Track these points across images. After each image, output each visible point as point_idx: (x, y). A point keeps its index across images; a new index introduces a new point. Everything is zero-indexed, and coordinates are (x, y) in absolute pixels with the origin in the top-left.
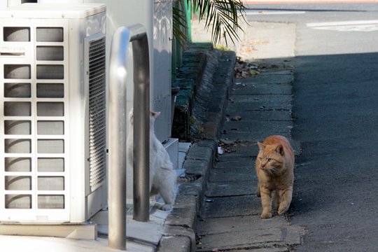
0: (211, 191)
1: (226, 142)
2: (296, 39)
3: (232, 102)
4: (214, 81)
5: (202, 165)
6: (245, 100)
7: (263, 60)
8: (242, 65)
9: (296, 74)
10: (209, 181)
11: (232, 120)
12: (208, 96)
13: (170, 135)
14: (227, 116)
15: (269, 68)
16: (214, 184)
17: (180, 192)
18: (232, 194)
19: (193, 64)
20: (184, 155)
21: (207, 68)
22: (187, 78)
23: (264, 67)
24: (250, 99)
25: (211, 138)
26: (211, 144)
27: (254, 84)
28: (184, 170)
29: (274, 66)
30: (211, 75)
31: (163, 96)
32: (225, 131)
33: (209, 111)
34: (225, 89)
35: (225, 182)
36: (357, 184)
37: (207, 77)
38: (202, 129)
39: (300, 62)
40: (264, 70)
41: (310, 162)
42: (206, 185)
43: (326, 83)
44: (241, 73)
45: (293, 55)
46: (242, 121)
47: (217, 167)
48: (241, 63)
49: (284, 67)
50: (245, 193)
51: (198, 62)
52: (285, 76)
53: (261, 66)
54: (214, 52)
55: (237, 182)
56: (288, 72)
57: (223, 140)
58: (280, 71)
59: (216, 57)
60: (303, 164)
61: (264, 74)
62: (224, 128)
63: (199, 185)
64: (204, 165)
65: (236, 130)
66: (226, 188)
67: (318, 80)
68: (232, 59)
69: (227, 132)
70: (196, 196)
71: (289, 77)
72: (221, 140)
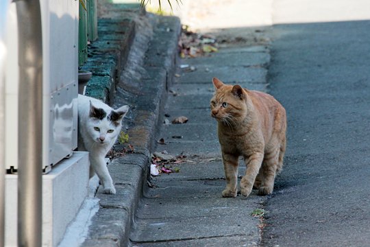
0: (139, 233)
1: (164, 157)
3: (175, 95)
4: (146, 62)
5: (126, 192)
6: (193, 91)
7: (223, 30)
8: (190, 38)
9: (273, 52)
10: (136, 218)
11: (174, 122)
12: (136, 85)
14: (167, 116)
15: (232, 42)
16: (145, 222)
17: (91, 235)
18: (172, 238)
19: (113, 36)
21: (135, 42)
22: (104, 58)
23: (224, 41)
24: (202, 91)
25: (139, 151)
26: (141, 160)
27: (207, 67)
28: (97, 201)
29: (239, 40)
30: (142, 54)
31: (65, 86)
32: (162, 140)
33: (138, 109)
34: (163, 74)
35: (161, 219)
36: (364, 222)
37: (136, 56)
38: (127, 137)
39: (280, 34)
40: (224, 45)
41: (292, 189)
42: (132, 224)
43: (319, 66)
44: (188, 49)
45: (267, 21)
46: (188, 124)
47: (148, 195)
48: (189, 34)
49: (255, 40)
50: (190, 237)
51: (122, 33)
52: (257, 54)
53: (220, 40)
54: (147, 17)
55: (179, 219)
56: (261, 48)
57: (159, 154)
58: (250, 46)
59: (150, 25)
60: (282, 191)
61: (223, 51)
62: (161, 136)
63: (120, 224)
64: (130, 193)
65: (179, 137)
66: (162, 229)
67: (306, 61)
68: (175, 29)
69: (165, 141)
70: (115, 240)
71: (262, 56)
72: (156, 153)
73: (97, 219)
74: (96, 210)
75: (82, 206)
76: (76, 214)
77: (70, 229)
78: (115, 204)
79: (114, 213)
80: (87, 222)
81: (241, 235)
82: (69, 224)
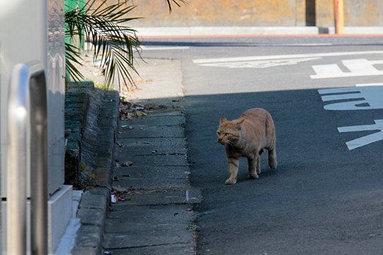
0: (108, 243)
1: (119, 190)
2: (183, 77)
3: (120, 147)
4: (99, 123)
5: (98, 214)
6: (133, 144)
7: (149, 100)
8: (127, 106)
9: (187, 116)
10: (105, 232)
11: (122, 165)
12: (95, 139)
13: (64, 182)
14: (117, 161)
15: (157, 109)
16: (111, 235)
17: (77, 243)
18: (132, 245)
19: (76, 105)
20: (77, 203)
21: (90, 109)
23: (151, 108)
24: (140, 143)
25: (103, 185)
26: (105, 192)
27: (141, 127)
28: (79, 220)
29: (162, 107)
30: (95, 117)
31: (58, 139)
32: (116, 178)
33: (98, 156)
34: (112, 132)
35: (123, 233)
36: (269, 233)
37: (92, 119)
38: (93, 176)
39: (191, 103)
40: (151, 111)
41: (213, 211)
42: (103, 236)
44: (126, 114)
45: (181, 94)
46: (133, 166)
47: (111, 217)
48: (125, 103)
49: (173, 107)
50: (146, 244)
51: (82, 103)
52: (176, 118)
53: (147, 107)
54: (96, 91)
55: (135, 232)
56: (178, 113)
58: (170, 111)
59: (99, 97)
60: (206, 213)
61: (152, 115)
62: (115, 175)
63: (96, 236)
64: (100, 215)
65: (128, 176)
66: (124, 240)
67: (212, 122)
68: (116, 100)
69: (118, 179)
70: (95, 247)
71: (180, 118)
72: (114, 187)
73: (80, 232)
74: (79, 226)
75: (68, 224)
76: (66, 229)
77: (62, 240)
78: (92, 222)
79: (91, 228)
80: (73, 235)
81: (181, 243)
82: (61, 236)
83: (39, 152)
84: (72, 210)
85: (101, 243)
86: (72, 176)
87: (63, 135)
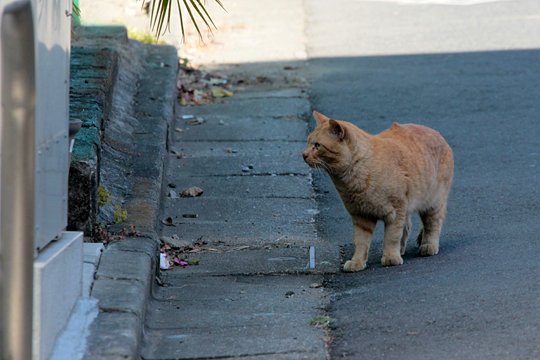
0: (153, 349)
1: (176, 243)
2: (307, 21)
3: (178, 158)
4: (137, 110)
5: (134, 290)
6: (205, 152)
7: (237, 65)
8: (192, 77)
9: (313, 98)
10: (147, 328)
11: (183, 195)
12: (128, 141)
13: (66, 224)
14: (171, 186)
15: (253, 83)
16: (159, 334)
17: (91, 349)
19: (91, 72)
20: (92, 269)
21: (118, 82)
22: (84, 102)
23: (241, 82)
24: (218, 151)
25: (144, 233)
26: (148, 246)
27: (222, 118)
28: (95, 302)
29: (263, 80)
30: (130, 98)
31: (55, 137)
32: (169, 220)
33: (135, 175)
34: (164, 127)
35: (181, 330)
36: (476, 334)
37: (122, 101)
38: (125, 215)
39: (321, 72)
40: (241, 88)
41: (364, 289)
42: (142, 336)
43: (382, 117)
44: (191, 93)
45: (302, 55)
46: (203, 197)
47: (159, 297)
48: (189, 71)
49: (286, 80)
50: (227, 354)
51: (103, 68)
52: (290, 100)
53: (233, 79)
54: (131, 46)
55: (207, 329)
56: (296, 92)
57: (167, 239)
58: (280, 88)
59: (137, 58)
60: (350, 292)
61: (242, 96)
62: (167, 214)
63: (129, 334)
64: (137, 292)
65: (194, 216)
66: (189, 343)
67: (363, 110)
68: (171, 63)
69: (174, 222)
70: (126, 357)
71: (299, 103)
72: (164, 238)
73: (97, 327)
74: (94, 315)
75: (73, 310)
76: (68, 320)
77: (61, 340)
78: (121, 307)
79: (120, 319)
80: (83, 332)
81: (300, 352)
82: (58, 335)
83: (19, 162)
84: (81, 283)
85: (138, 348)
86: (82, 213)
87: (65, 131)
